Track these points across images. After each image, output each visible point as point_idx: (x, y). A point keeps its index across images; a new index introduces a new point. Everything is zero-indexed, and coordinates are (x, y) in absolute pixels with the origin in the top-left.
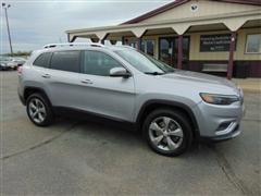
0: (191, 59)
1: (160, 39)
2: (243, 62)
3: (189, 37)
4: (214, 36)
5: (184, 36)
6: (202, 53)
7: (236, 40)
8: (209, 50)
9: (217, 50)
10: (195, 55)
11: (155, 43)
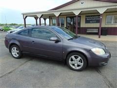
1: (67, 17)
2: (105, 28)
6: (87, 24)
8: (90, 23)
10: (83, 25)
11: (64, 19)
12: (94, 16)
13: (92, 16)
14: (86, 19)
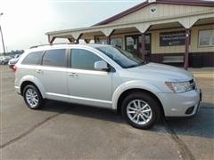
0: (153, 52)
1: (126, 37)
3: (150, 35)
4: (171, 33)
5: (146, 34)
6: (162, 48)
7: (190, 36)
8: (168, 45)
10: (156, 49)
12: (175, 32)
14: (161, 38)
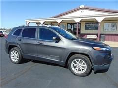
0: (81, 33)
1: (68, 24)
3: (80, 24)
6: (86, 30)
9: (92, 29)
10: (83, 31)
12: (93, 23)
13: (91, 23)
14: (85, 26)
